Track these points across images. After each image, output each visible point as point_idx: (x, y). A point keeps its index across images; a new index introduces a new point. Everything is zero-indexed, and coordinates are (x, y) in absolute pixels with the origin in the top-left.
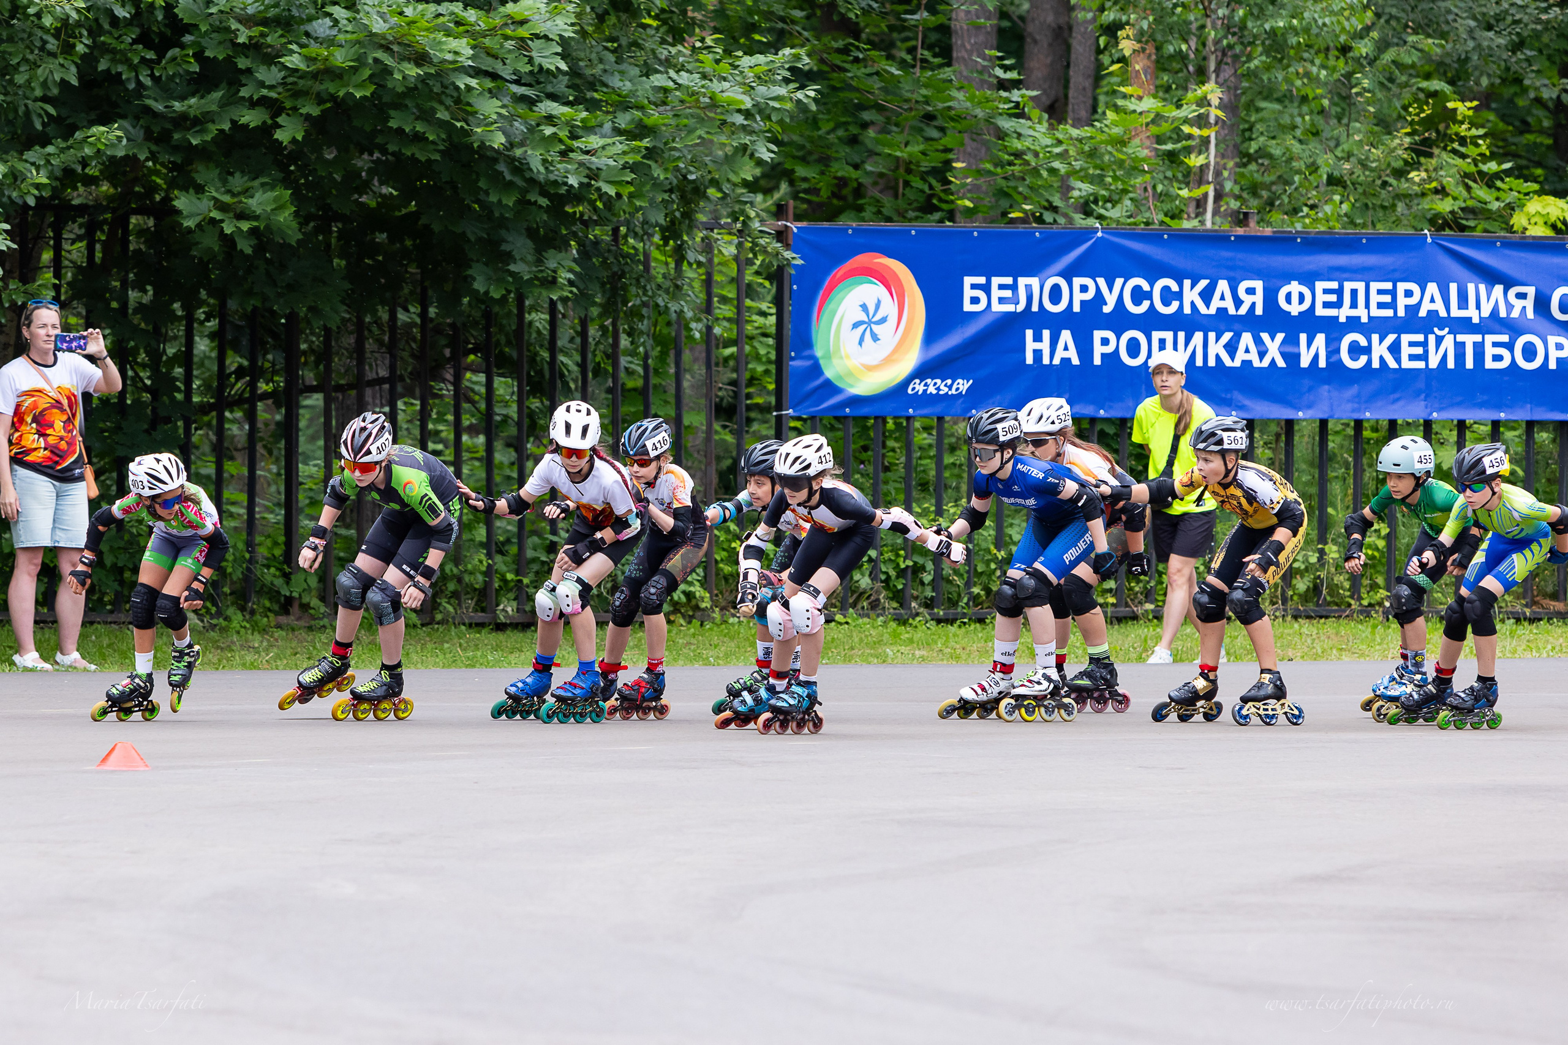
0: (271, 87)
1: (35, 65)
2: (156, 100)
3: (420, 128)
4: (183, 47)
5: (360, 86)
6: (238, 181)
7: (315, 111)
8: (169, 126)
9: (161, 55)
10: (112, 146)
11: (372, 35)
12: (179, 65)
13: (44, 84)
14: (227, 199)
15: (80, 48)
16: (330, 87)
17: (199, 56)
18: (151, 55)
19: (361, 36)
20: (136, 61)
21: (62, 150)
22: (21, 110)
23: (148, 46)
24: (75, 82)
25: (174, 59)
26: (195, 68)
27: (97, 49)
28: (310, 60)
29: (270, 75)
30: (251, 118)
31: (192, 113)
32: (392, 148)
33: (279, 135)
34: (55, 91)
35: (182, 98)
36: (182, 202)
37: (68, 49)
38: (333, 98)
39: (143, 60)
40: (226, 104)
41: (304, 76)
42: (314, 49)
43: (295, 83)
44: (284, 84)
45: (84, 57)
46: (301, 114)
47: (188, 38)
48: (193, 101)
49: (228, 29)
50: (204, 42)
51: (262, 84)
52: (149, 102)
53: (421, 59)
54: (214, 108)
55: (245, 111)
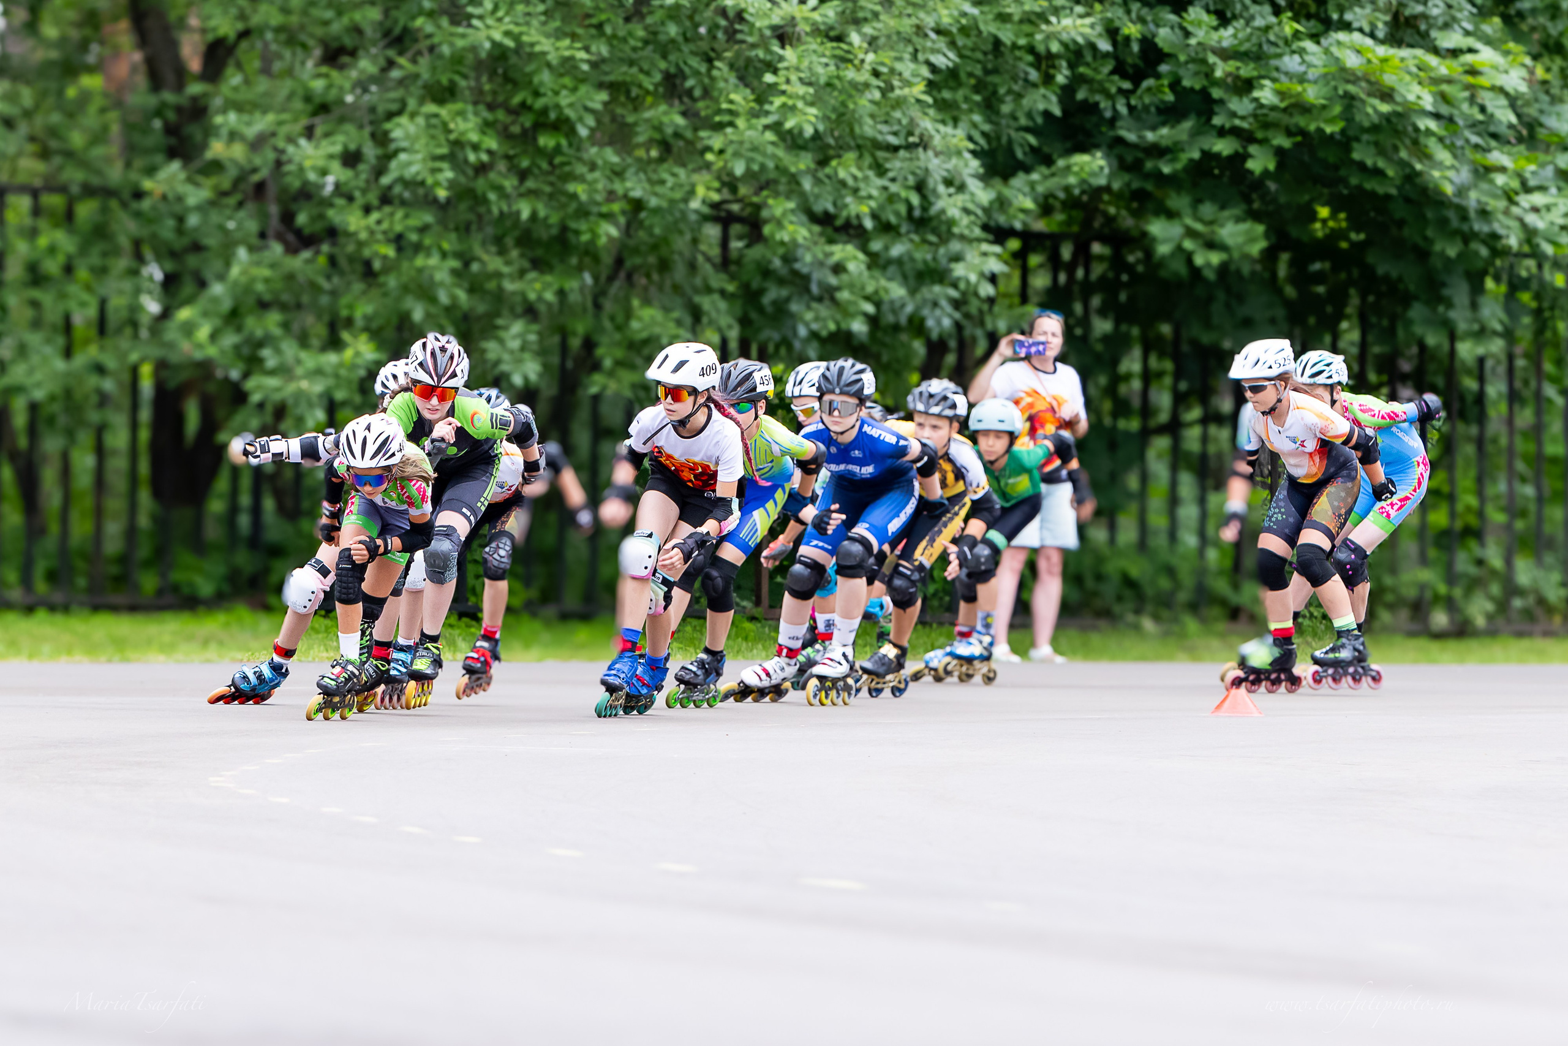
0: (1243, 118)
1: (1019, 96)
2: (1129, 130)
3: (1381, 164)
4: (1158, 76)
5: (1331, 121)
6: (1208, 209)
7: (1285, 142)
8: (1140, 155)
9: (1137, 84)
10: (1093, 174)
11: (1343, 69)
12: (1154, 94)
13: (1029, 115)
14: (1199, 227)
15: (1060, 79)
16: (1301, 121)
17: (1175, 85)
18: (1127, 85)
19: (1333, 69)
20: (1113, 90)
21: (1045, 178)
22: (1004, 140)
23: (1124, 76)
24: (1057, 111)
25: (1149, 89)
26: (1170, 97)
27: (1077, 80)
28: (1281, 94)
29: (1241, 106)
30: (1223, 147)
31: (1164, 143)
32: (1354, 181)
33: (1250, 165)
34: (1040, 120)
35: (1153, 128)
36: (1157, 228)
37: (1048, 79)
38: (1303, 133)
39: (1121, 91)
40: (1195, 134)
41: (1273, 108)
42: (1285, 84)
43: (1265, 115)
44: (1255, 116)
45: (1064, 88)
46: (1272, 146)
47: (1164, 68)
48: (1165, 131)
49: (1204, 61)
50: (1182, 72)
51: (1234, 115)
52: (1123, 133)
53: (1387, 95)
54: (1184, 137)
55: (1214, 140)
